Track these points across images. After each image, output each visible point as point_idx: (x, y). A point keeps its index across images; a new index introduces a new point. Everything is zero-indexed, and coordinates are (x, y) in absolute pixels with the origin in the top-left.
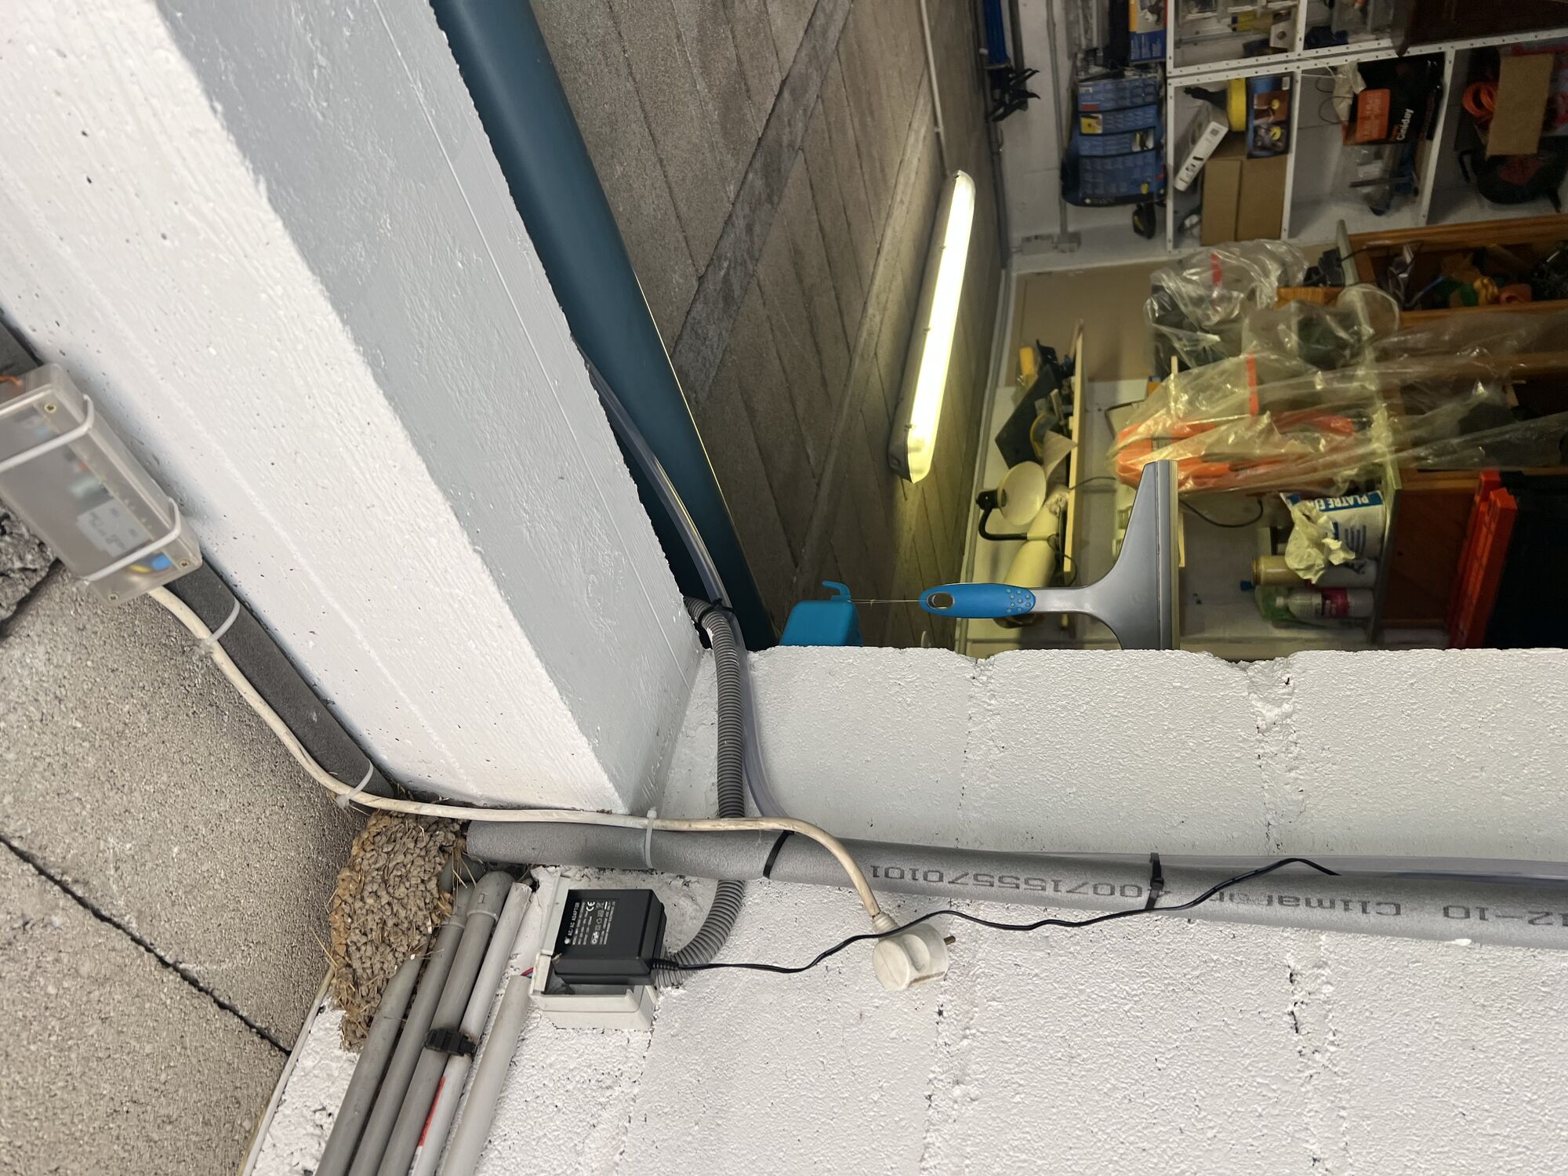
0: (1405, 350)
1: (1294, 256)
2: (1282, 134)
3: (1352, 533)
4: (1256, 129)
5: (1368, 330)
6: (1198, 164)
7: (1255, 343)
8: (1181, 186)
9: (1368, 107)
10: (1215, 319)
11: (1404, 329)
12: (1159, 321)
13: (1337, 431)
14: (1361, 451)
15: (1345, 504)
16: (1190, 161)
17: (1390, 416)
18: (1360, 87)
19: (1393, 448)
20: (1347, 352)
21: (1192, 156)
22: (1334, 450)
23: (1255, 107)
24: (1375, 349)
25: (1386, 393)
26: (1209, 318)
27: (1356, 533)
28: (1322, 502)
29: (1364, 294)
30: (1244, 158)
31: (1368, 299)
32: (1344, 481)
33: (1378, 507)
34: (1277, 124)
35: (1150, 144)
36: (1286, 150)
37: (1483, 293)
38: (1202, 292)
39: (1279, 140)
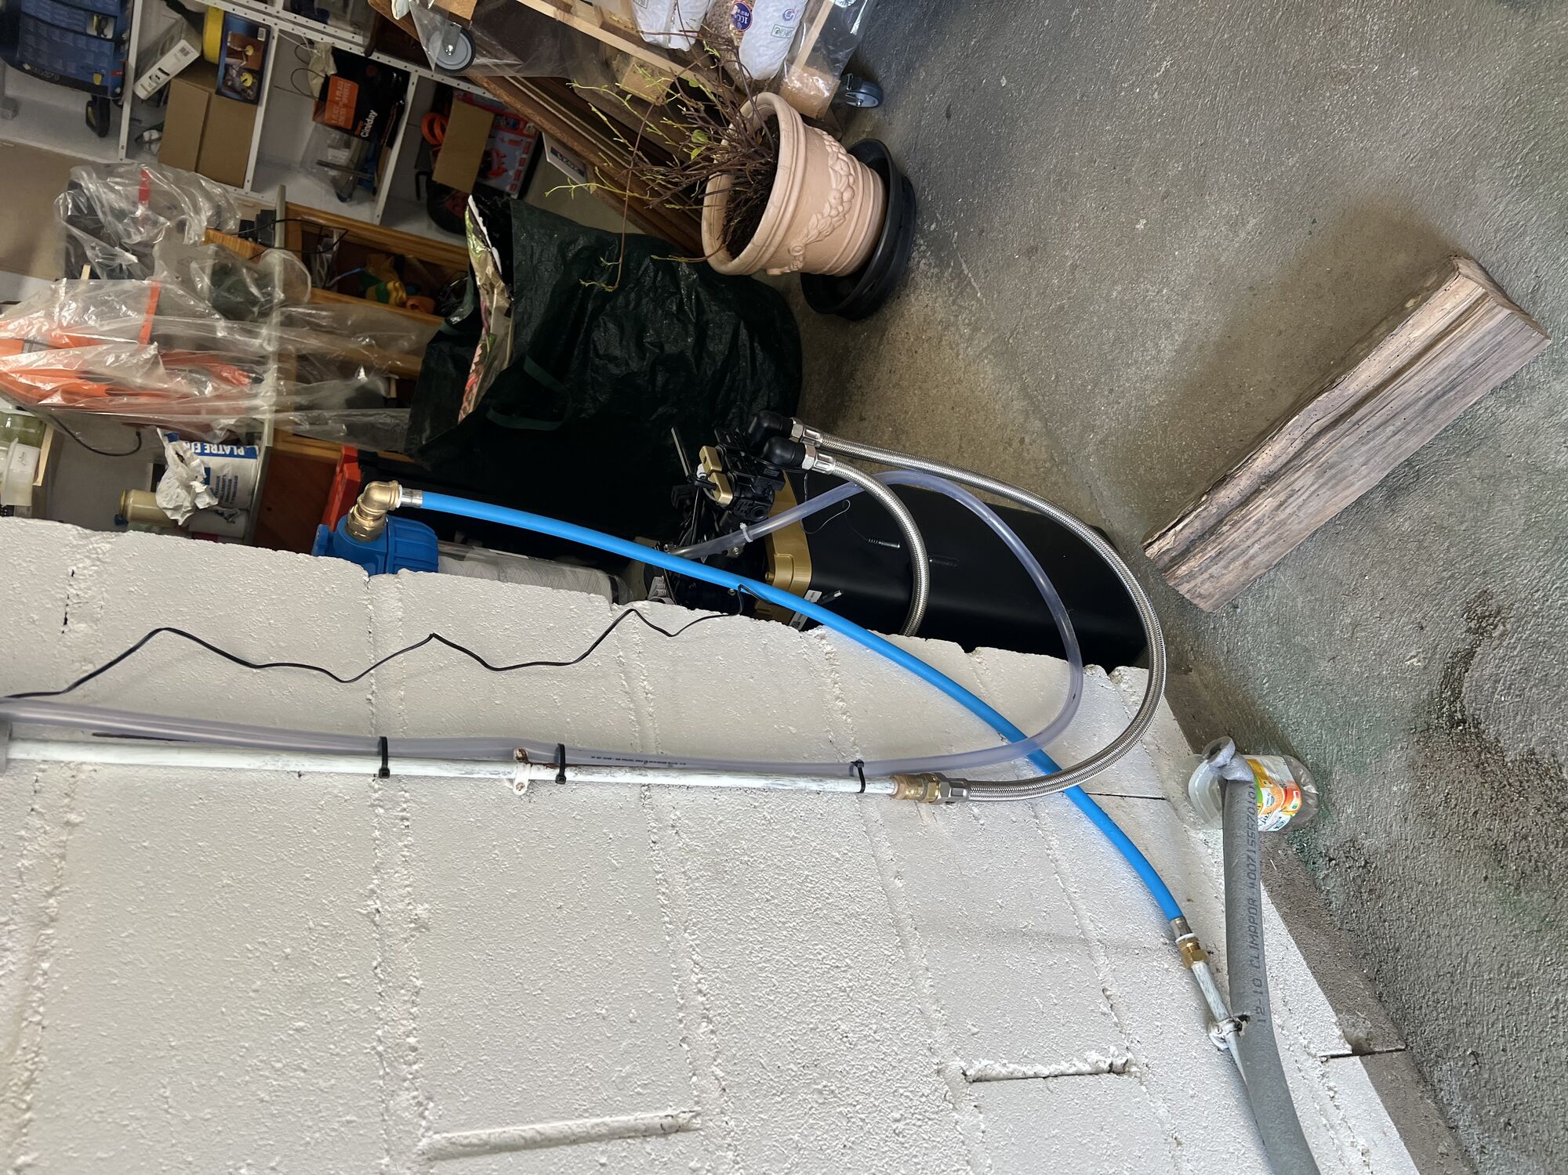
0: (309, 323)
1: (228, 201)
2: (253, 83)
3: (224, 481)
4: (227, 67)
5: (279, 295)
6: (164, 79)
7: (165, 273)
8: (142, 94)
9: (338, 93)
10: (137, 239)
11: (312, 304)
12: (71, 220)
13: (226, 380)
14: (245, 403)
15: (221, 452)
16: (154, 70)
17: (279, 379)
18: (332, 71)
19: (274, 408)
20: (256, 309)
21: (157, 66)
22: (219, 397)
23: (228, 44)
24: (282, 313)
25: (281, 356)
26: (129, 236)
27: (227, 483)
28: (199, 445)
29: (285, 261)
30: (213, 91)
31: (287, 266)
32: (221, 429)
33: (252, 461)
34: (250, 71)
35: (109, 33)
36: (256, 101)
37: (394, 294)
38: (123, 205)
39: (249, 88)
